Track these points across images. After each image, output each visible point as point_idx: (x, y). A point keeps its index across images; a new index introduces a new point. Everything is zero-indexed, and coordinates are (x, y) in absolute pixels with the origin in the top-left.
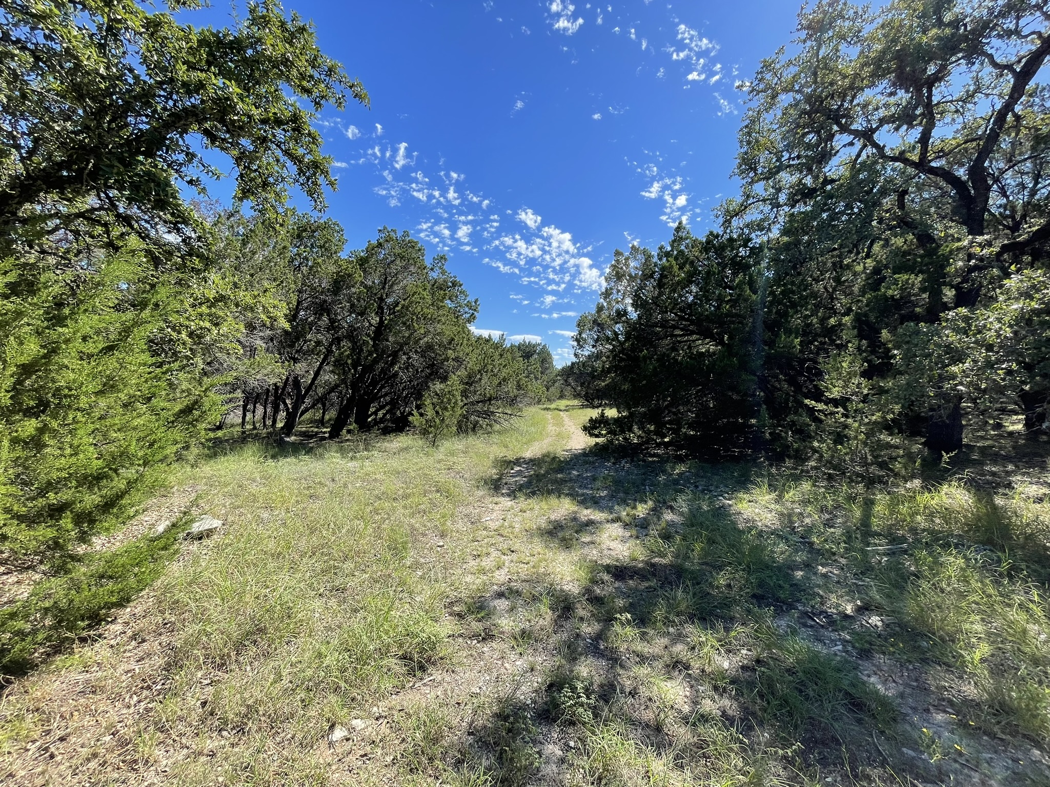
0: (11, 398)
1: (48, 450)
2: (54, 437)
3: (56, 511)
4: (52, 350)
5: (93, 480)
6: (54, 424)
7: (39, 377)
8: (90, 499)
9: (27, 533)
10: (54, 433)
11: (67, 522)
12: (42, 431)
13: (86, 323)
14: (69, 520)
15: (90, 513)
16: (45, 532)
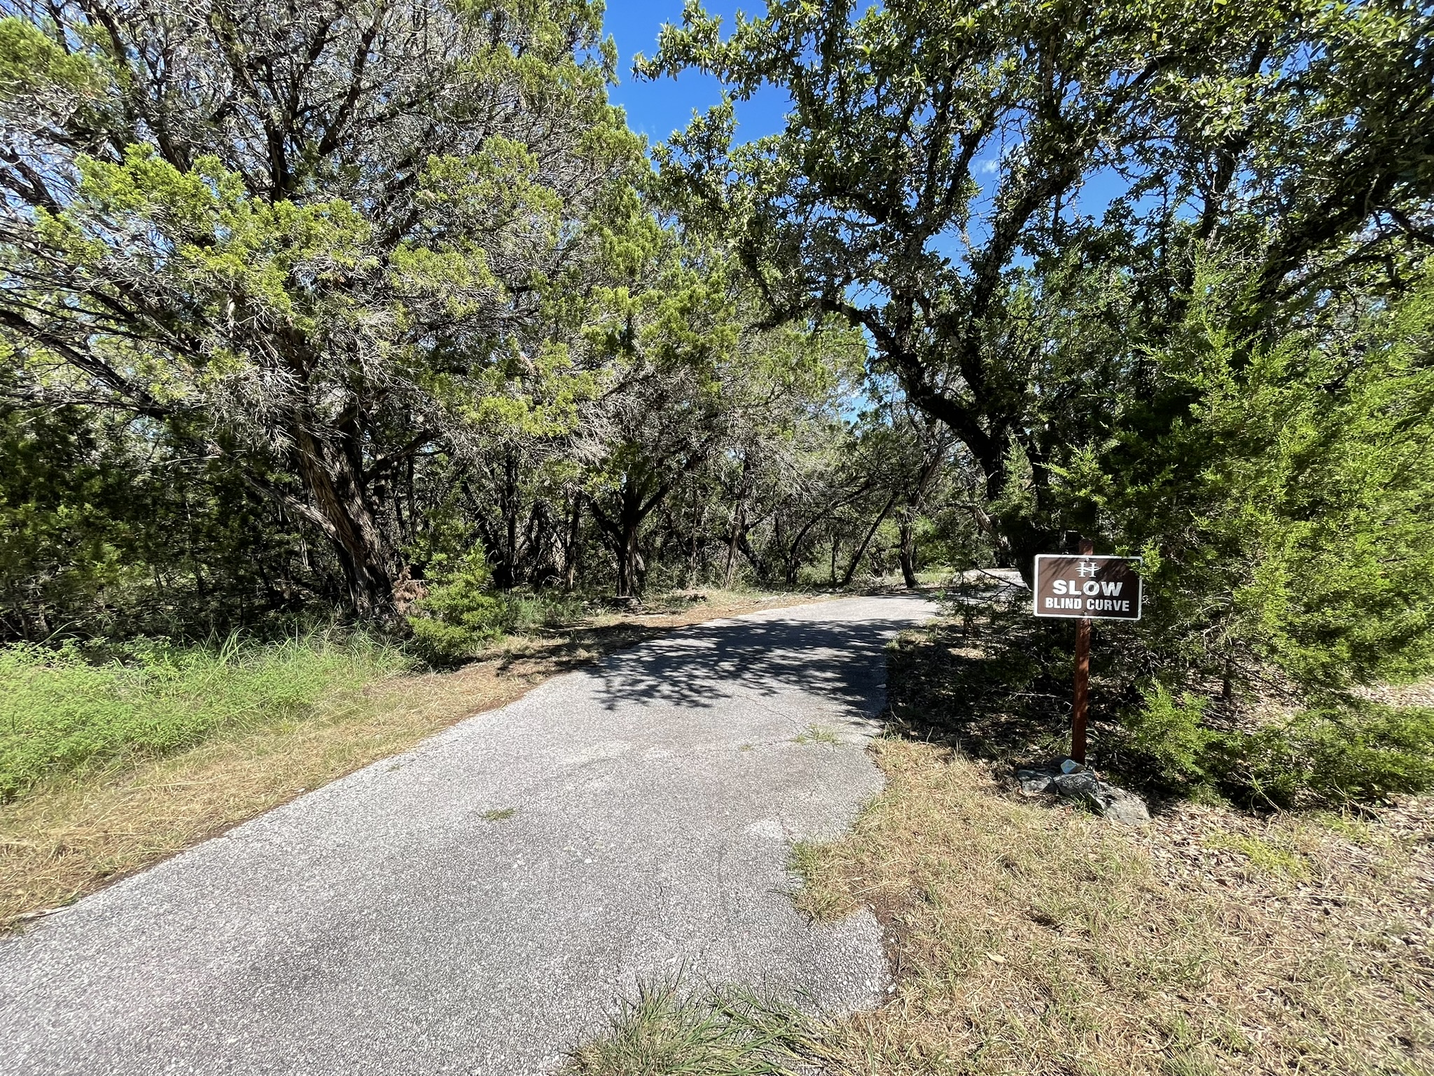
0: (1286, 494)
1: (1325, 556)
2: (1333, 540)
3: (1327, 635)
4: (1330, 437)
5: (1375, 606)
6: (1333, 525)
7: (1314, 470)
8: (1371, 629)
9: (1296, 649)
10: (1333, 536)
11: (1342, 648)
12: (1317, 533)
13: (1374, 394)
14: (1344, 648)
15: (1371, 646)
16: (1317, 654)
